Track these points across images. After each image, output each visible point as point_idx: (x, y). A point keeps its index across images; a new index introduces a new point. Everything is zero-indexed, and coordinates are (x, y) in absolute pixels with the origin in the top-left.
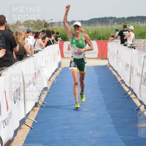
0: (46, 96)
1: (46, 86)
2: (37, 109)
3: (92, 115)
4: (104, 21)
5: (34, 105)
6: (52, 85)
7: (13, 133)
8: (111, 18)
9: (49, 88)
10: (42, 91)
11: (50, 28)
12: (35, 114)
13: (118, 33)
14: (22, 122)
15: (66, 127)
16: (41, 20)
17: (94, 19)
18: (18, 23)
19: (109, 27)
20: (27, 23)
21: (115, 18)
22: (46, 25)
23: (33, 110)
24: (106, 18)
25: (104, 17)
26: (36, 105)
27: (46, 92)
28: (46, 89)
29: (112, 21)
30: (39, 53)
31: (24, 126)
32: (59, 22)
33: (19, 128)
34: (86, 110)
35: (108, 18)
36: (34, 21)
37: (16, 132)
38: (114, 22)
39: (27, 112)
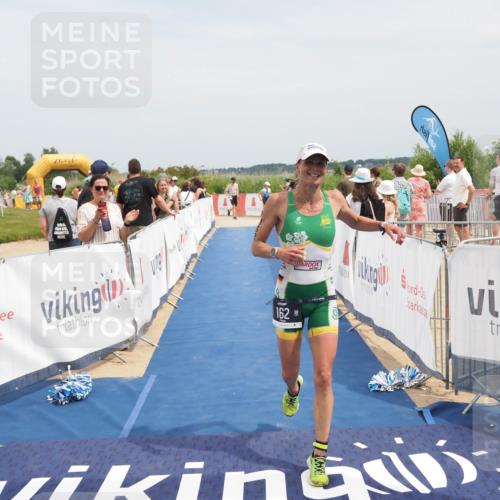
0: (196, 267)
1: (195, 252)
2: (184, 281)
3: (255, 291)
4: (270, 168)
5: (179, 276)
6: (203, 251)
7: (151, 314)
8: (280, 165)
9: (199, 254)
10: (190, 260)
11: (200, 177)
12: (180, 288)
13: (288, 184)
14: (164, 299)
15: (221, 306)
16: (189, 166)
17: (259, 166)
18: (160, 170)
19: (278, 176)
20: (171, 171)
21: (284, 165)
22: (195, 172)
23: (178, 283)
24: (272, 165)
25: (270, 163)
26: (182, 277)
27: (195, 260)
28: (194, 256)
29: (281, 169)
30: (187, 209)
31: (165, 305)
32: (213, 170)
33: (160, 307)
34: (247, 283)
35: (276, 165)
36: (180, 168)
37: (155, 313)
38: (283, 170)
39: (170, 287)
